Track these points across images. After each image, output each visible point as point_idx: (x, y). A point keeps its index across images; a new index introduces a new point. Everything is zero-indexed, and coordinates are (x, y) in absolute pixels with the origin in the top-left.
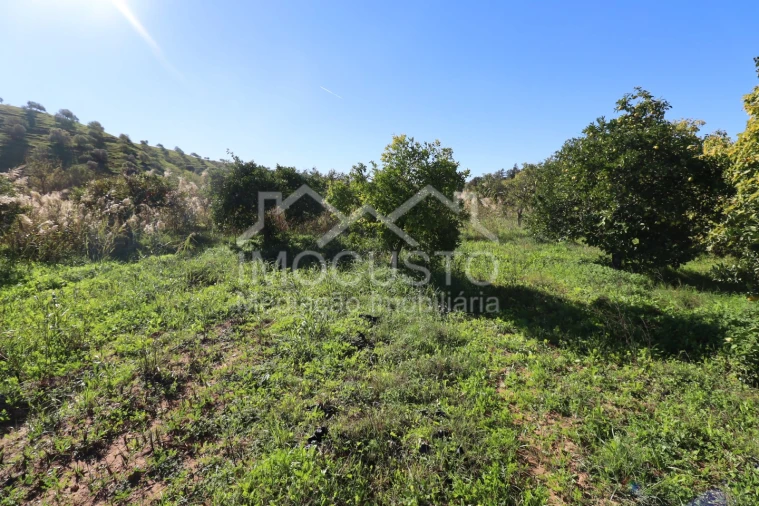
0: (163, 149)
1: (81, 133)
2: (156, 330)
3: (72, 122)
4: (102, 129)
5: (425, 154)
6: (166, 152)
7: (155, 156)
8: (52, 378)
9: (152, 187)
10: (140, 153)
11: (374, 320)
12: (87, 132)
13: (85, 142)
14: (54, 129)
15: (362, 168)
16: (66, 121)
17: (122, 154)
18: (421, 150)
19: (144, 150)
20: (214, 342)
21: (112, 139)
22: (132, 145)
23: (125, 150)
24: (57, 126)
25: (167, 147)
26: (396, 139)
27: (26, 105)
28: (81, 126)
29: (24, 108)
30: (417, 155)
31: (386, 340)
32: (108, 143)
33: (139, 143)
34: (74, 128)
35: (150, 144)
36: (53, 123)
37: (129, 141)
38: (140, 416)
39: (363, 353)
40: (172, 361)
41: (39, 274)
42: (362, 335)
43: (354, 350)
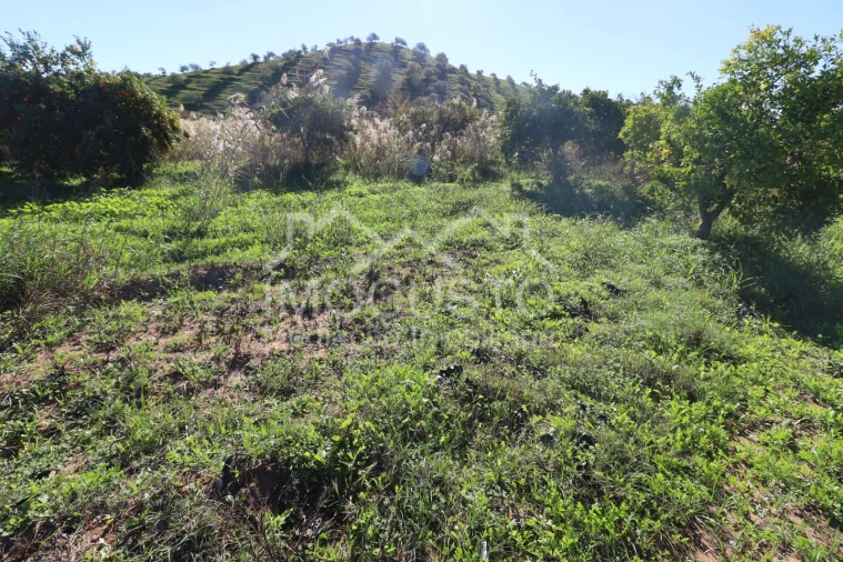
0: (496, 79)
1: (429, 66)
2: (402, 244)
3: (425, 55)
4: (447, 60)
5: (813, 57)
6: (497, 81)
7: (487, 86)
8: (318, 257)
9: (456, 115)
10: (473, 84)
11: (614, 291)
12: (434, 64)
13: (432, 75)
14: (410, 63)
15: (677, 82)
16: (420, 54)
17: (458, 85)
18: (804, 50)
19: (479, 81)
20: (438, 265)
21: (453, 70)
22: (469, 76)
23: (462, 82)
24: (413, 60)
25: (499, 77)
26: (757, 33)
27: (394, 41)
28: (431, 58)
29: (392, 44)
30: (792, 59)
31: (614, 318)
32: (449, 75)
33: (475, 73)
34: (425, 61)
35: (484, 74)
36: (410, 57)
37: (466, 71)
38: (347, 301)
39: (571, 321)
40: (396, 271)
41: (356, 185)
42: (584, 302)
43: (564, 316)
